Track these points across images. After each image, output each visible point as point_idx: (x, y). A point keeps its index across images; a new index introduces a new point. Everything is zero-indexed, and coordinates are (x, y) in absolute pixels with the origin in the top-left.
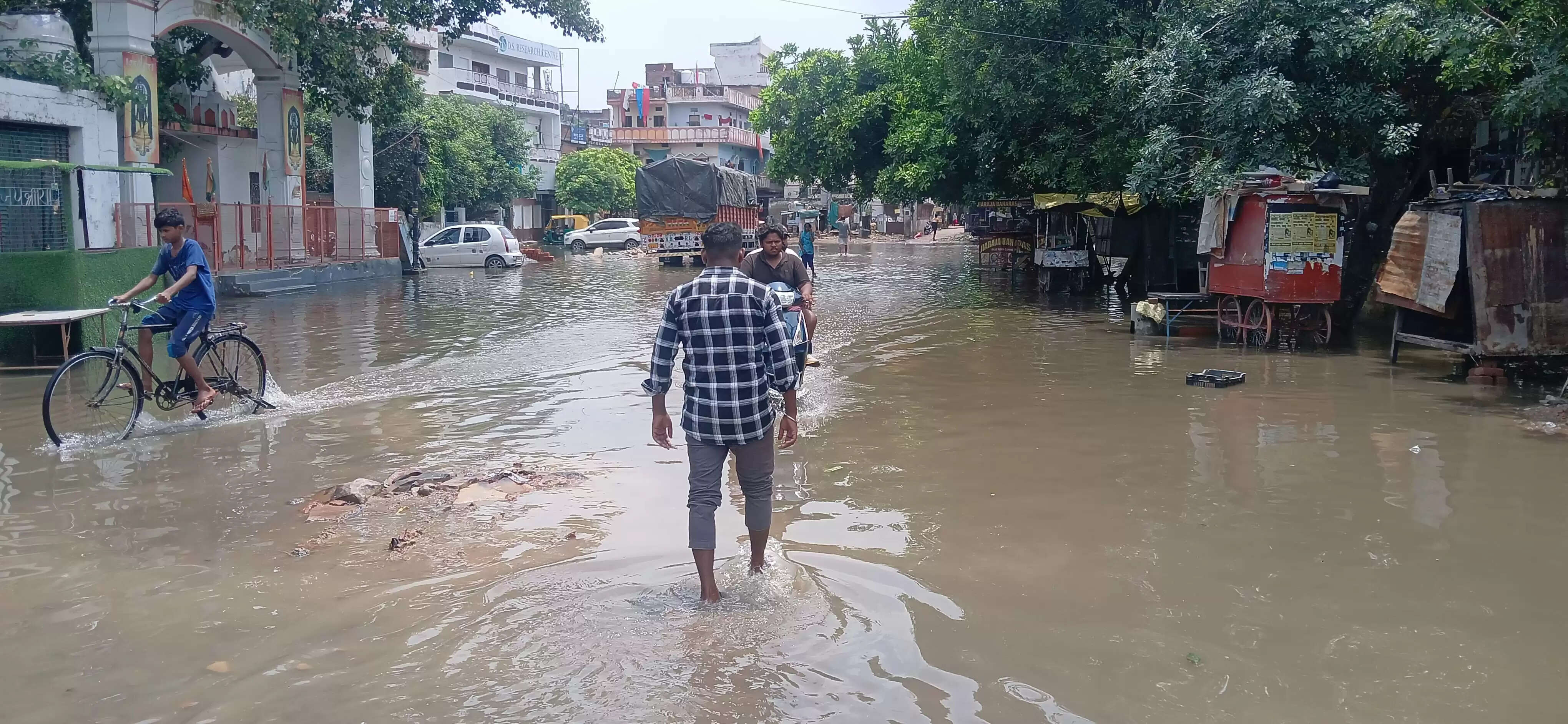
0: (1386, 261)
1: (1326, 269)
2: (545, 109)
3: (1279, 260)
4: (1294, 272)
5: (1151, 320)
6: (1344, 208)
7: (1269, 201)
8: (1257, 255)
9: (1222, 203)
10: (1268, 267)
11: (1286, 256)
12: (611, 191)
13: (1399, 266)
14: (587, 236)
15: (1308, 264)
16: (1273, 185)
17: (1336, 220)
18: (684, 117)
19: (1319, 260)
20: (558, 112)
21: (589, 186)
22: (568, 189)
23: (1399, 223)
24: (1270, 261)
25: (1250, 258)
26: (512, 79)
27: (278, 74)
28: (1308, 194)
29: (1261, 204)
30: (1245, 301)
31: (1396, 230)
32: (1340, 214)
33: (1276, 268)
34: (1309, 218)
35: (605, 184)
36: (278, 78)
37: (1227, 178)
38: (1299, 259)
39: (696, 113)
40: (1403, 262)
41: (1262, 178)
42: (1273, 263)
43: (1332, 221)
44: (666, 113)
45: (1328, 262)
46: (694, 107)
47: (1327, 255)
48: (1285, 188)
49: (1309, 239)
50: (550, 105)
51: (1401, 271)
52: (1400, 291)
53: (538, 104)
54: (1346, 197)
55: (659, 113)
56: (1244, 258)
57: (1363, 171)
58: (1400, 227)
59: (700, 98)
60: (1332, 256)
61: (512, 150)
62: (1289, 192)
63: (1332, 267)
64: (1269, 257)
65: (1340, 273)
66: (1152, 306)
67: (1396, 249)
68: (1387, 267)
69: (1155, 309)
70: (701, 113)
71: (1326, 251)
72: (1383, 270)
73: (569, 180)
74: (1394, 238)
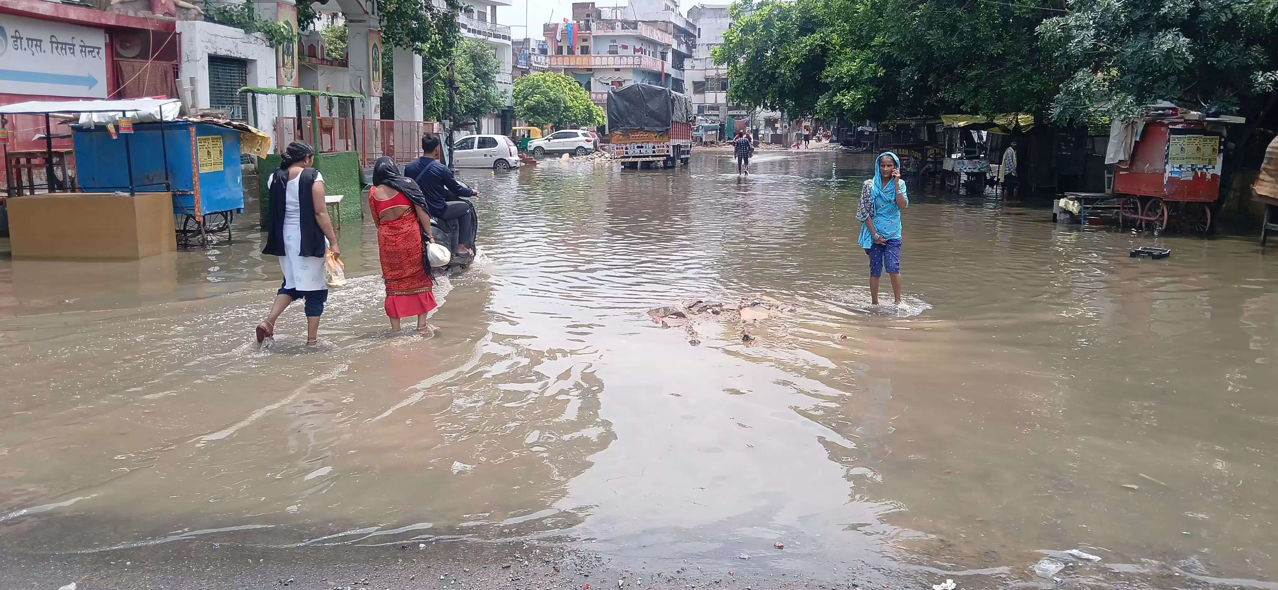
0: (1260, 172)
1: (1209, 177)
2: (501, 41)
3: (1176, 170)
4: (1186, 179)
5: (1070, 213)
6: (1225, 133)
7: (1170, 127)
8: (1158, 166)
9: (1130, 126)
10: (1167, 175)
11: (1180, 167)
12: (558, 108)
13: (1271, 176)
14: (545, 143)
15: (1196, 173)
16: (1172, 115)
17: (1218, 141)
18: (605, 47)
19: (1204, 170)
20: (510, 43)
21: (542, 103)
22: (525, 105)
23: (1271, 145)
24: (1170, 170)
25: (1152, 168)
26: (475, 16)
27: (365, 17)
28: (1199, 122)
29: (1163, 129)
30: (1144, 200)
31: (1268, 150)
32: (1221, 137)
33: (1173, 175)
34: (1198, 140)
35: (555, 102)
36: (365, 21)
37: (1138, 110)
38: (1190, 169)
39: (615, 44)
40: (1274, 173)
41: (1163, 109)
42: (1171, 172)
43: (1214, 142)
44: (591, 44)
45: (1211, 171)
46: (614, 39)
47: (1210, 166)
48: (1182, 118)
49: (1198, 155)
50: (504, 37)
51: (1272, 179)
52: (1271, 193)
53: (496, 36)
54: (1226, 124)
55: (585, 44)
56: (1147, 168)
57: (1235, 105)
58: (1273, 147)
59: (619, 31)
60: (1214, 167)
61: (486, 74)
62: (1185, 120)
63: (1213, 175)
64: (1168, 168)
65: (1219, 180)
66: (1071, 202)
67: (1268, 163)
68: (1261, 176)
69: (1073, 204)
70: (619, 44)
71: (1209, 164)
72: (1258, 178)
73: (526, 98)
74: (1267, 155)
